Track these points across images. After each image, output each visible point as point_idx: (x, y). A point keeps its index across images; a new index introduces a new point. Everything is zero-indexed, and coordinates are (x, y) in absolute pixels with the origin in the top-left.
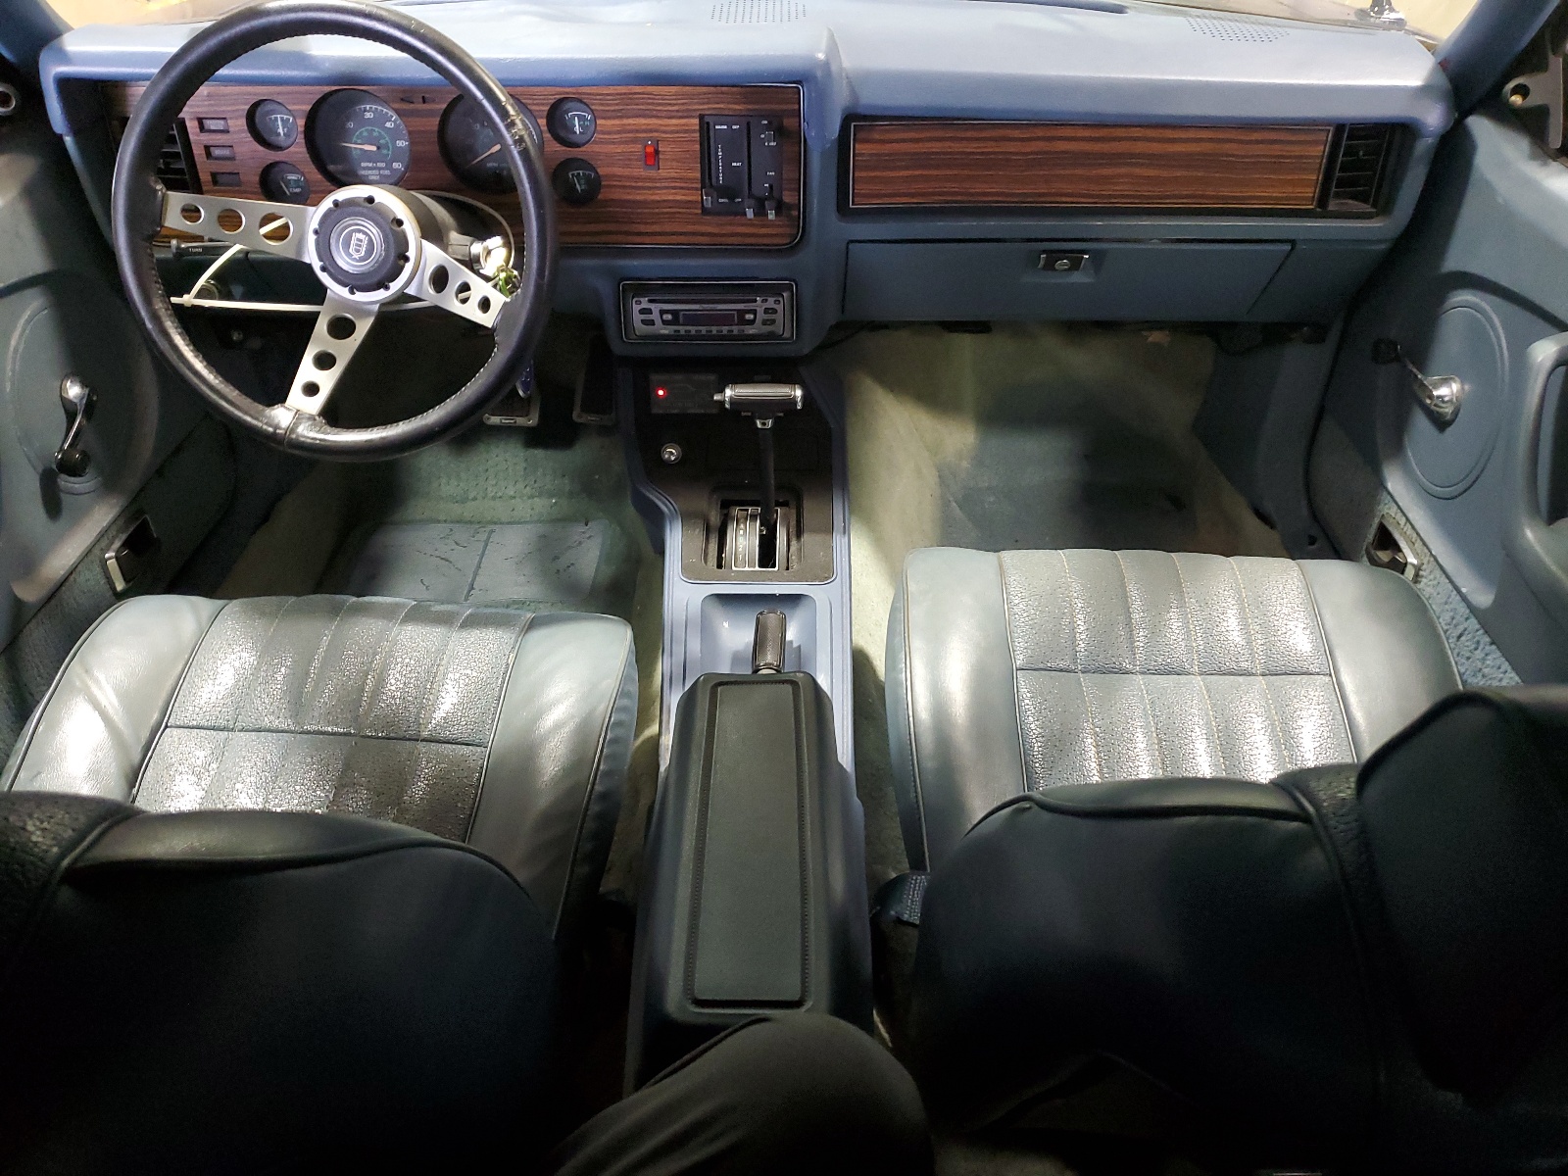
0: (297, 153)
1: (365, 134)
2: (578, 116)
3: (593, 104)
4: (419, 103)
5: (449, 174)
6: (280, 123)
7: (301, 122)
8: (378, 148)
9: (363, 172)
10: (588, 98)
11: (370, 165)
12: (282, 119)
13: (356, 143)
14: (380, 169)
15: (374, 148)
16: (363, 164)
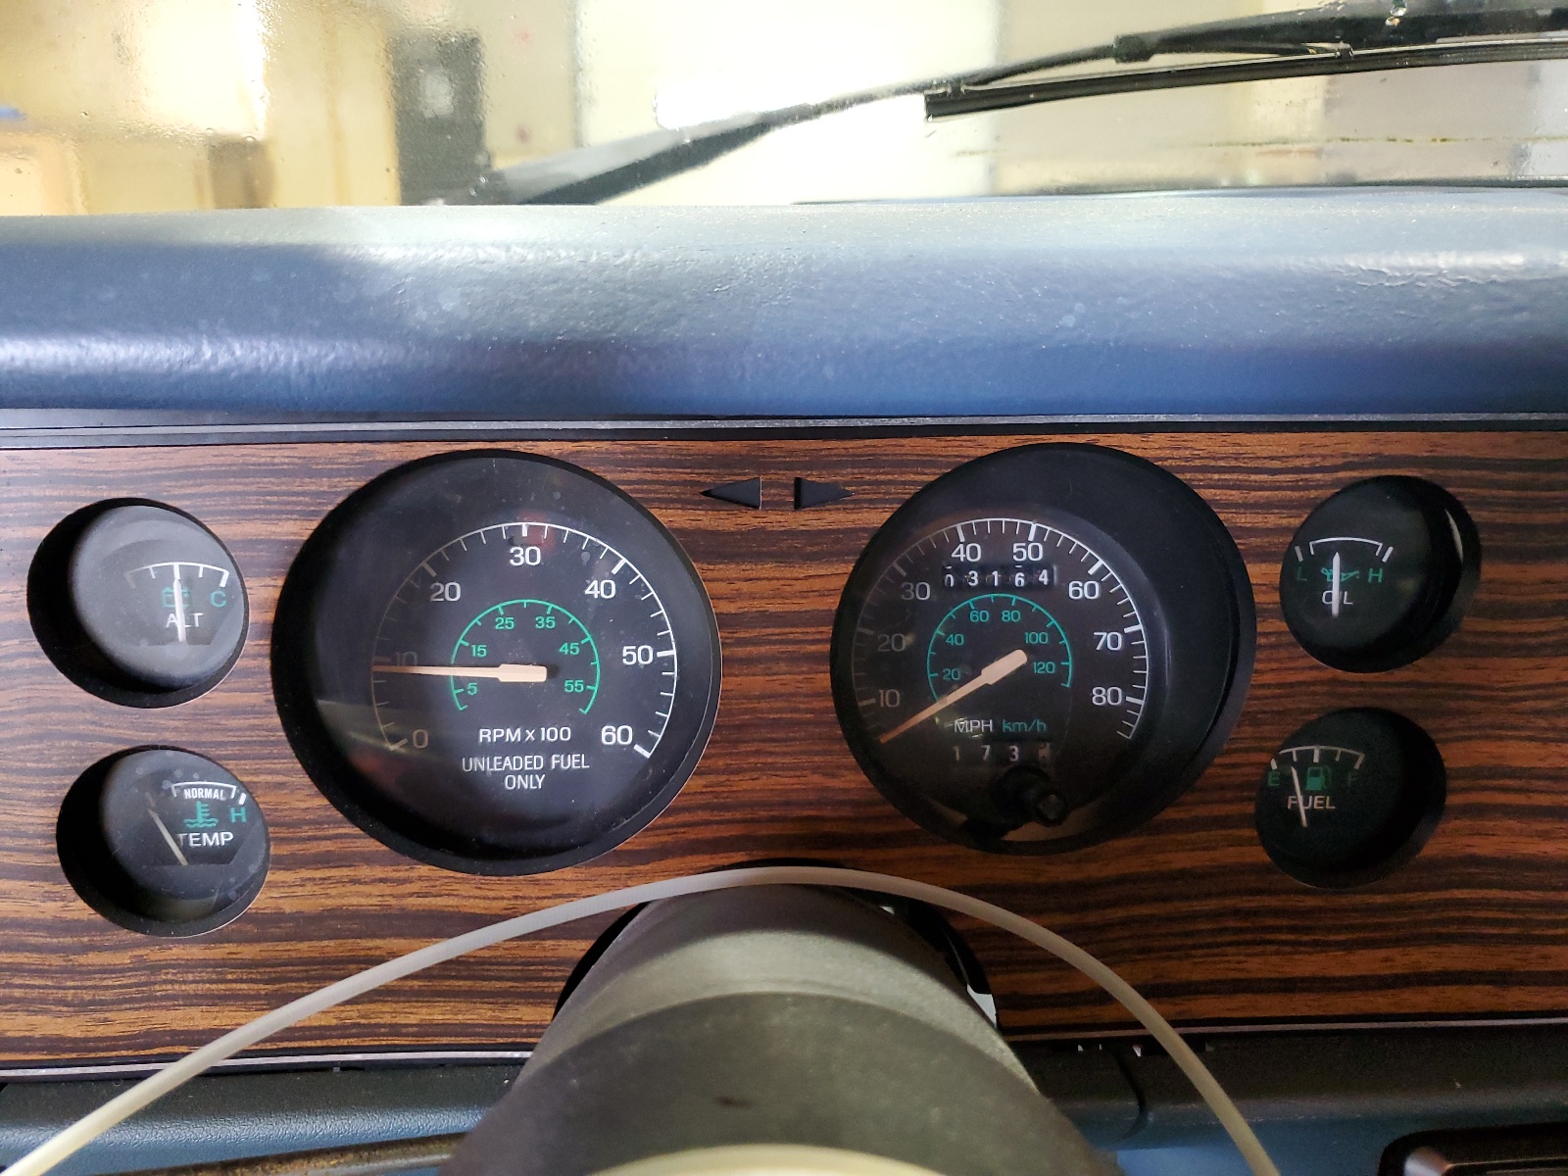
0: (235, 711)
1: (506, 623)
2: (1341, 547)
3: (1483, 503)
4: (775, 505)
5: (853, 781)
6: (177, 590)
7: (265, 590)
8: (552, 673)
9: (478, 764)
10: (1465, 482)
11: (513, 735)
12: (189, 580)
13: (466, 661)
14: (550, 749)
15: (537, 675)
16: (486, 735)
